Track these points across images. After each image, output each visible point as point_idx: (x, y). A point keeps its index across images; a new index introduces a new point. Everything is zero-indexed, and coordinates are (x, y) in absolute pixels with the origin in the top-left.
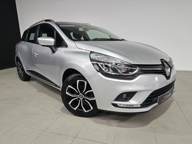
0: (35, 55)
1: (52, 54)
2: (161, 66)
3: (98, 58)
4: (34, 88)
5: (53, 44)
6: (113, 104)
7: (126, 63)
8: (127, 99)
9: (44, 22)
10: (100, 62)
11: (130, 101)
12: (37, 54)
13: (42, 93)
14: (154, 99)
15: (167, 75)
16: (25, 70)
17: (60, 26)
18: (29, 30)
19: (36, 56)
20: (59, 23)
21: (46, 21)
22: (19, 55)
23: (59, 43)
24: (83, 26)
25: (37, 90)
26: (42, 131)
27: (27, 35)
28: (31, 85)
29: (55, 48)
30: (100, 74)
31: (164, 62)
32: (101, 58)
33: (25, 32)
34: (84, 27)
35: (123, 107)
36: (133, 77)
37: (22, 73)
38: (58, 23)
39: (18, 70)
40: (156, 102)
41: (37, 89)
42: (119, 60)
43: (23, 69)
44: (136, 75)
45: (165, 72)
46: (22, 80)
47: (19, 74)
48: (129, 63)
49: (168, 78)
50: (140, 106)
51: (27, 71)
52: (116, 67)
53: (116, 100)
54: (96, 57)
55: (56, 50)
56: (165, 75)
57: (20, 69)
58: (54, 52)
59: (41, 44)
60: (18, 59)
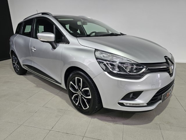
0: (32, 49)
1: (52, 50)
2: (165, 64)
3: (103, 56)
4: (32, 83)
5: (53, 40)
6: (119, 104)
7: (133, 62)
8: (133, 99)
9: (40, 15)
10: (106, 60)
11: (136, 100)
12: (35, 49)
13: (41, 89)
14: (159, 97)
15: (171, 72)
16: (22, 64)
17: (59, 20)
18: (24, 23)
19: (33, 51)
20: (58, 17)
21: (43, 14)
22: (14, 48)
23: (60, 38)
24: (81, 19)
25: (35, 85)
26: (49, 131)
27: (22, 28)
28: (28, 79)
29: (55, 44)
30: (106, 73)
31: (168, 59)
32: (107, 56)
33: (20, 25)
34: (83, 21)
35: (129, 106)
36: (140, 76)
37: (18, 67)
38: (56, 17)
39: (14, 64)
40: (161, 99)
41: (35, 83)
42: (126, 59)
43: (19, 63)
44: (143, 74)
45: (169, 70)
46: (18, 74)
47: (14, 67)
48: (136, 62)
49: (171, 75)
50: (146, 105)
51: (23, 65)
52: (123, 66)
53: (123, 99)
54: (102, 55)
55: (57, 45)
56: (169, 72)
57: (15, 63)
58: (54, 48)
59: (41, 40)
60: (13, 52)
